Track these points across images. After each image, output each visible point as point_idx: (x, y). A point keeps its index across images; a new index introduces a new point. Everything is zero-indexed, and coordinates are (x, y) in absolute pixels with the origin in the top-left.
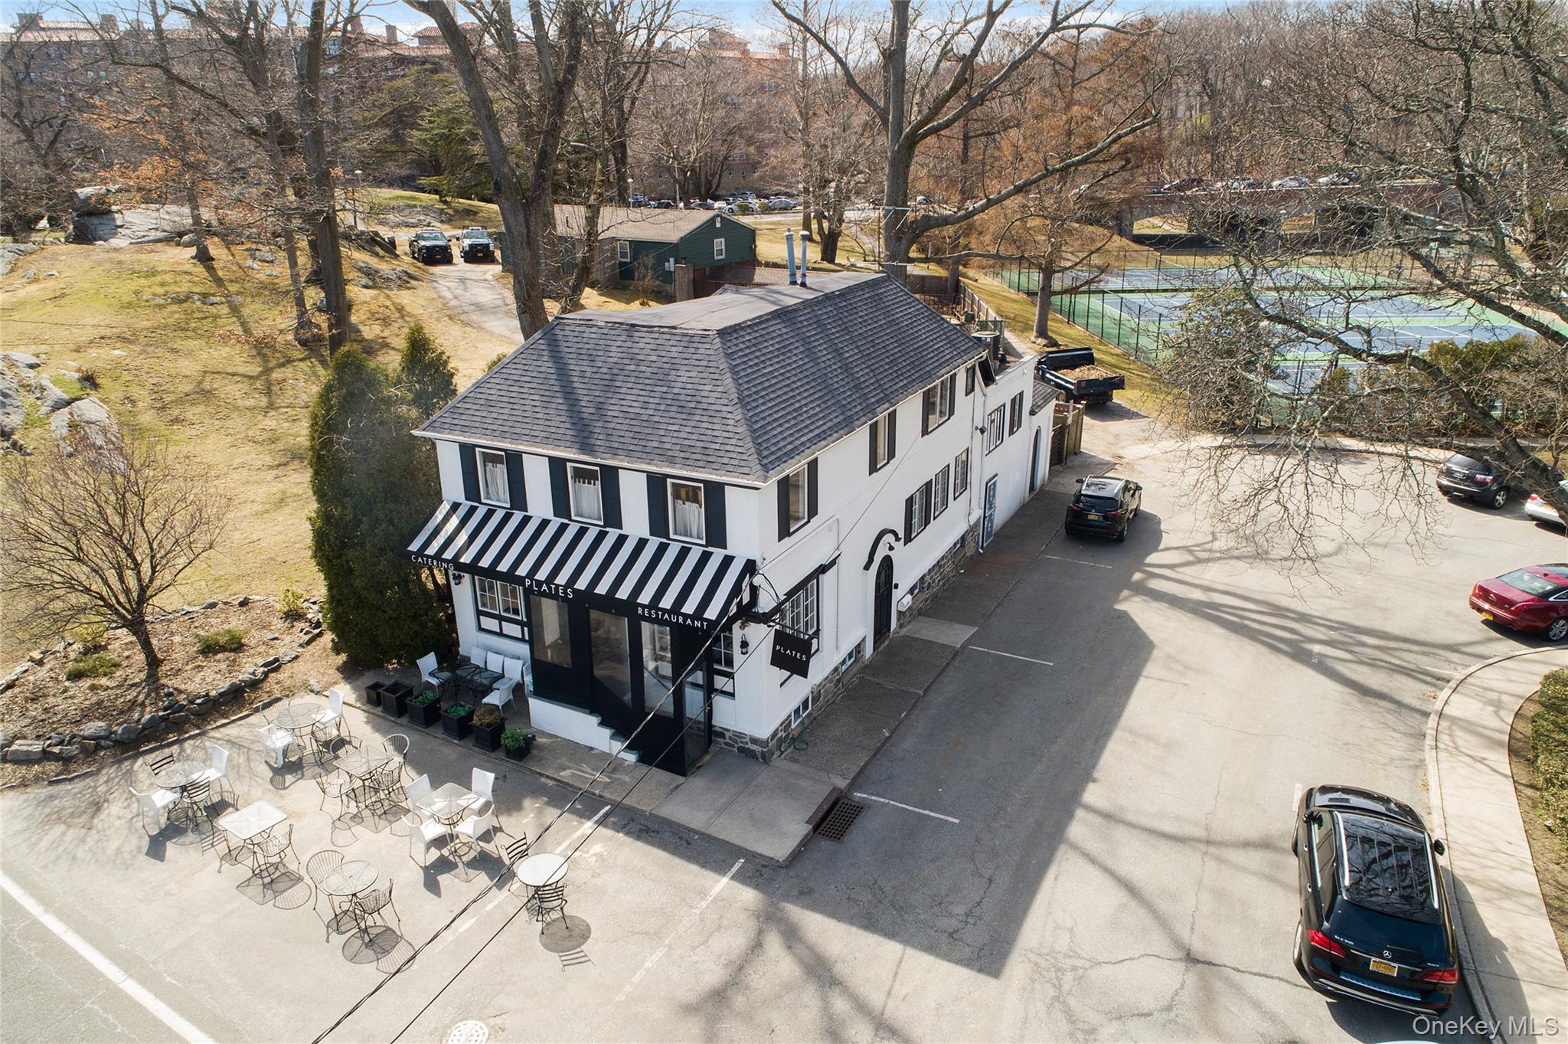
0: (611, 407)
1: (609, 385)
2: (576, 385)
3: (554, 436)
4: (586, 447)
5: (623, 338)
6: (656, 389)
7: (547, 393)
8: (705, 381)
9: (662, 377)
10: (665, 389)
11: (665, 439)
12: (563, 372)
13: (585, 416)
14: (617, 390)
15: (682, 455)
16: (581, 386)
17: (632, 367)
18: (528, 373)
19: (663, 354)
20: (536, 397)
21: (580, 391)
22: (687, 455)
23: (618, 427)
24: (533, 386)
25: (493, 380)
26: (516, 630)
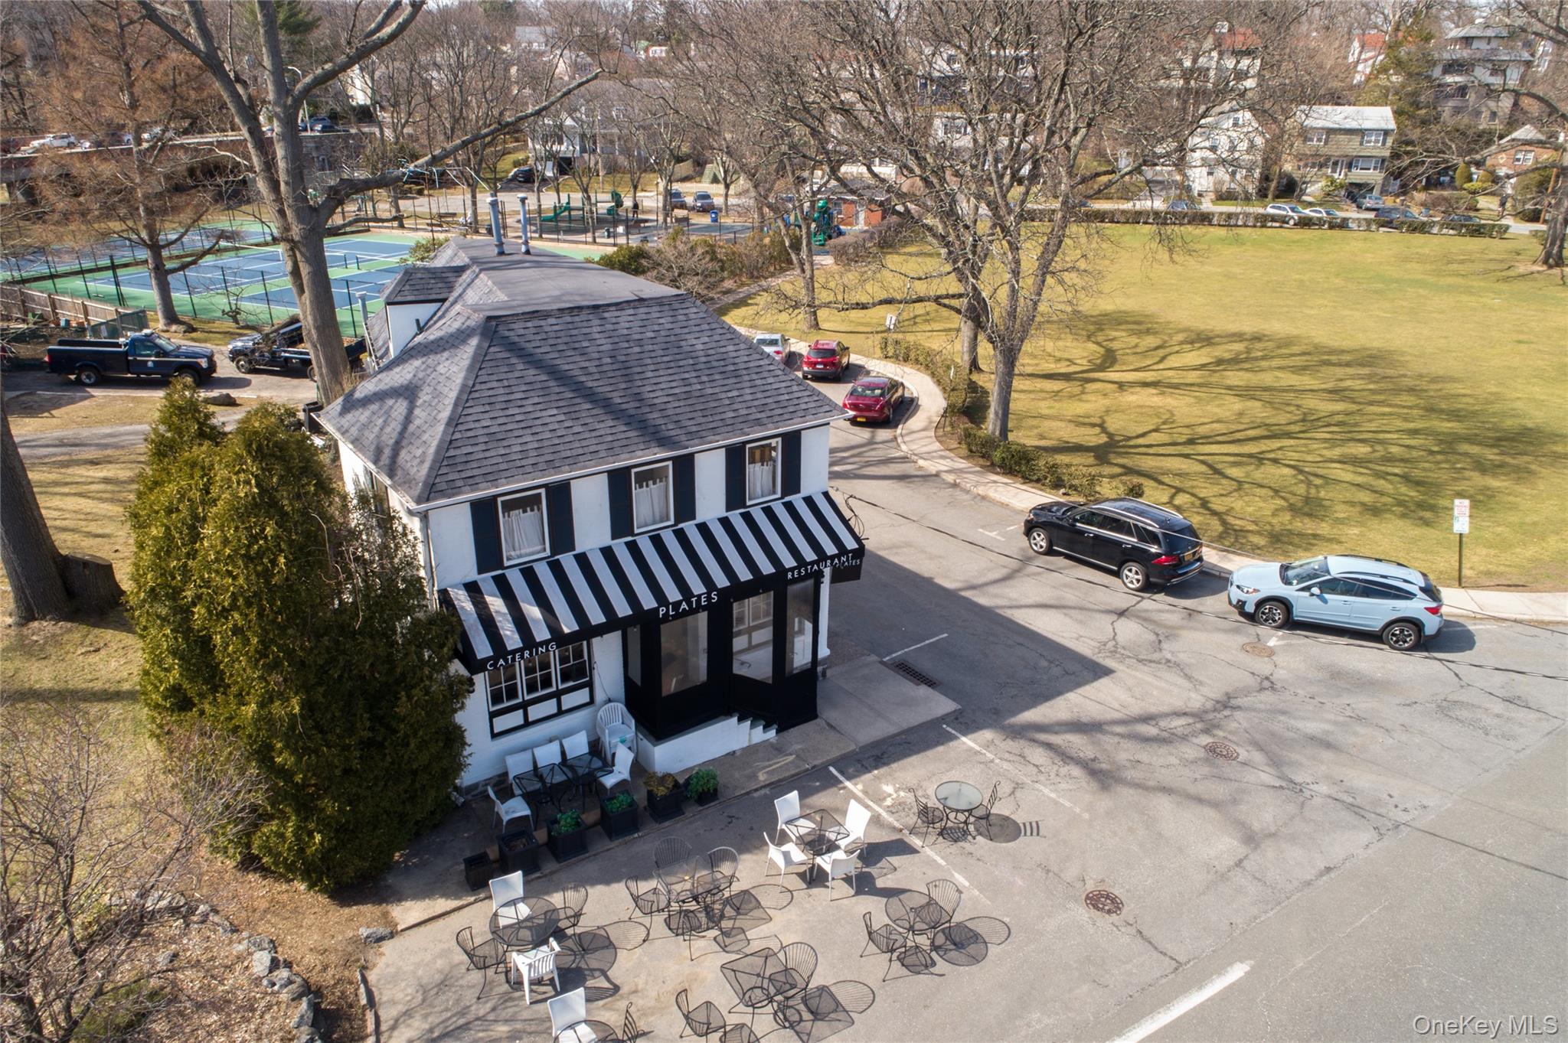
0: (652, 395)
1: (626, 371)
2: (590, 384)
3: (615, 444)
4: (664, 442)
5: (598, 322)
6: (681, 363)
7: (561, 404)
8: (722, 343)
9: (676, 351)
10: (691, 362)
11: (736, 406)
12: (558, 375)
13: (632, 412)
14: (642, 376)
15: (763, 415)
16: (595, 384)
17: (637, 349)
18: (514, 389)
19: (656, 328)
20: (555, 412)
21: (600, 390)
22: (769, 414)
23: (678, 411)
24: (536, 400)
25: (470, 411)
26: (549, 707)
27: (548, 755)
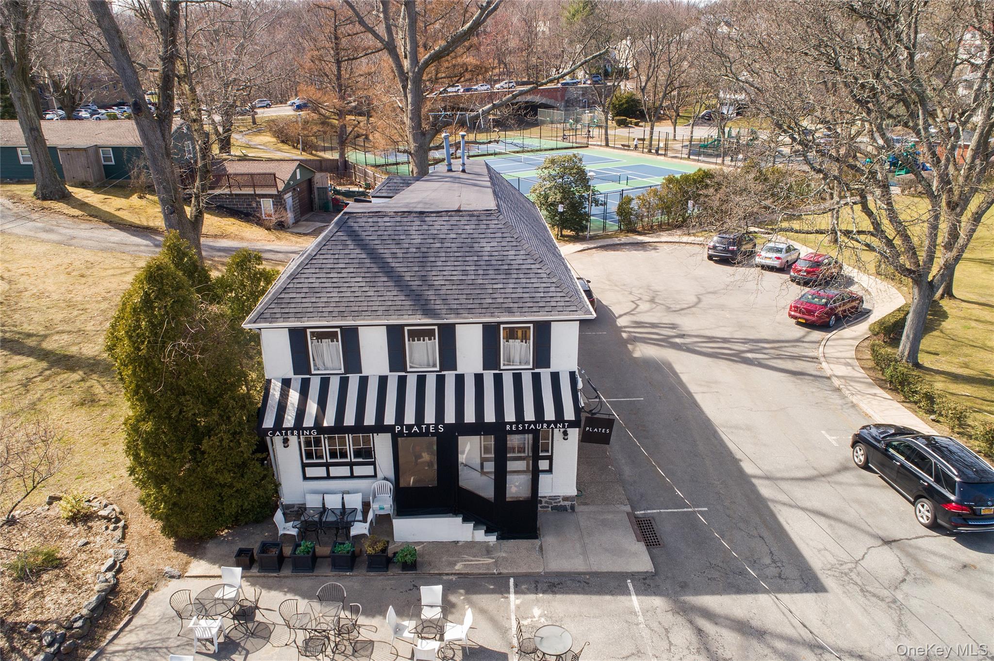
0: (434, 278)
1: (423, 258)
2: (393, 265)
3: (392, 308)
4: (428, 312)
5: (419, 223)
6: (467, 259)
7: (367, 275)
8: (506, 248)
9: (468, 249)
10: (476, 258)
11: (495, 296)
12: (374, 256)
13: (414, 288)
14: (434, 264)
15: (516, 305)
16: (397, 265)
17: (438, 245)
18: (341, 261)
19: (460, 231)
20: (360, 279)
21: (399, 269)
22: (521, 305)
23: (449, 292)
24: (352, 270)
25: (306, 271)
26: (345, 471)
27: (333, 502)
